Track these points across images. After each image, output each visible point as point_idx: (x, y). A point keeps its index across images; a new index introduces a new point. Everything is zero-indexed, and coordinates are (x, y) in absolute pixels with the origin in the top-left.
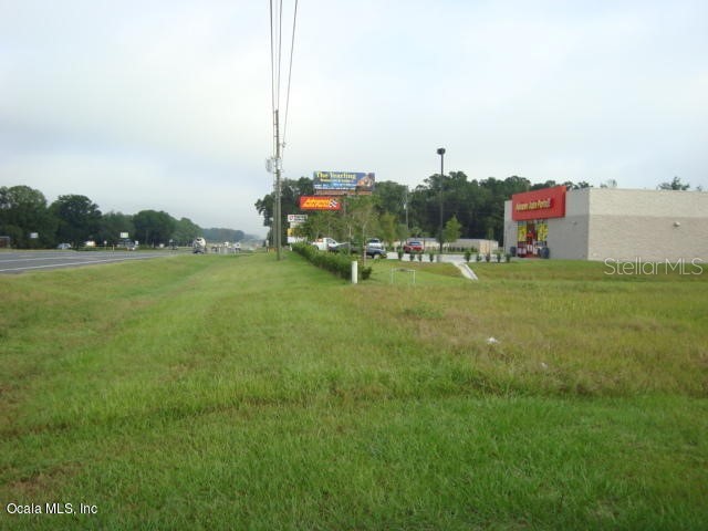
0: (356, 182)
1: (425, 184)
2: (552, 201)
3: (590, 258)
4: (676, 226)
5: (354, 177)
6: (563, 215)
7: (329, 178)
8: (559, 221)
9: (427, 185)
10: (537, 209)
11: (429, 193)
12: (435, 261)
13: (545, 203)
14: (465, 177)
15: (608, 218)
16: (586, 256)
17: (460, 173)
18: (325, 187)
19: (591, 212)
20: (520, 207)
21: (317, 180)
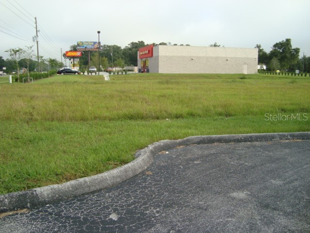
0: (93, 45)
1: (128, 46)
2: (149, 51)
3: (160, 72)
4: (192, 59)
5: (93, 43)
6: (152, 56)
7: (83, 44)
8: (151, 58)
9: (129, 46)
10: (145, 54)
11: (130, 49)
12: (97, 75)
13: (147, 52)
14: (144, 43)
15: (166, 56)
16: (158, 71)
17: (142, 42)
18: (81, 48)
19: (160, 55)
20: (141, 53)
21: (78, 45)
